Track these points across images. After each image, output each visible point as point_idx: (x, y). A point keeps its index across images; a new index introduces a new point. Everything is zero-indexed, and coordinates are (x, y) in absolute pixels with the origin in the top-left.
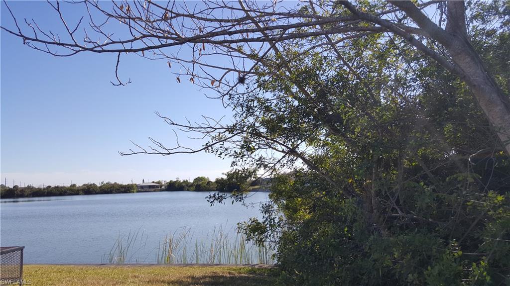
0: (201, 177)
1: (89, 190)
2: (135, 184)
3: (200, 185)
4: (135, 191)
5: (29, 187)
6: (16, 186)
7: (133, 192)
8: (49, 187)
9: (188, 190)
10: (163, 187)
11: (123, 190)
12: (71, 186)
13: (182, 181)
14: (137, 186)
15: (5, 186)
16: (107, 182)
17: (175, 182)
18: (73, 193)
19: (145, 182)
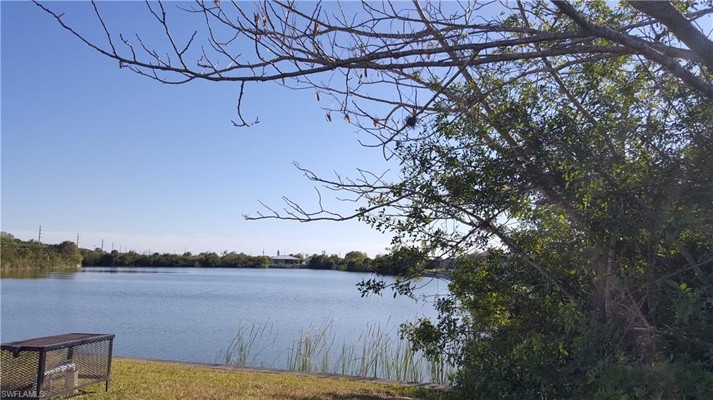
0: (355, 251)
1: (207, 261)
2: (267, 257)
3: (353, 263)
4: (267, 265)
5: (131, 254)
6: (115, 251)
7: (264, 267)
8: (157, 254)
9: (337, 269)
10: (304, 263)
11: (251, 263)
12: (185, 254)
13: (329, 256)
14: (269, 259)
15: (102, 251)
16: (232, 251)
17: (321, 256)
18: (187, 264)
19: (280, 254)
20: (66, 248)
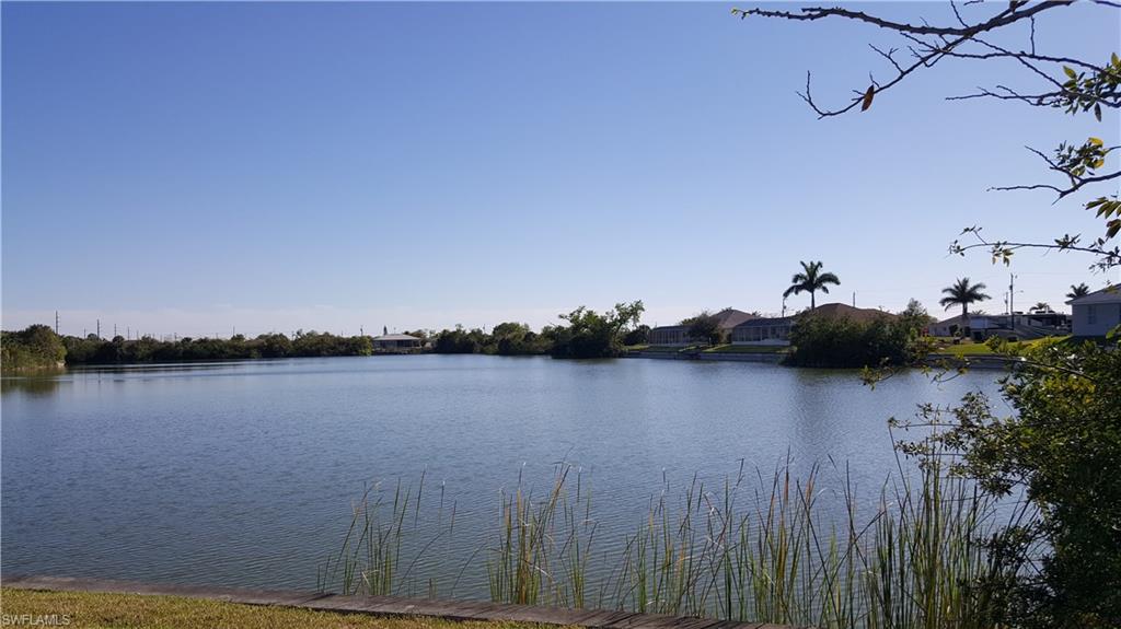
0: (509, 322)
1: (271, 349)
2: (369, 337)
3: (508, 341)
4: (368, 351)
5: (146, 341)
6: (119, 337)
7: (365, 355)
8: (188, 340)
9: (482, 352)
10: (428, 345)
11: (343, 349)
12: (233, 338)
13: (468, 332)
14: (372, 340)
15: (98, 338)
16: (309, 331)
17: (454, 333)
18: (237, 353)
19: (389, 332)
20: (37, 335)
